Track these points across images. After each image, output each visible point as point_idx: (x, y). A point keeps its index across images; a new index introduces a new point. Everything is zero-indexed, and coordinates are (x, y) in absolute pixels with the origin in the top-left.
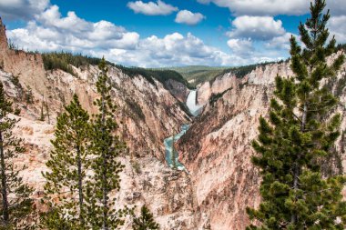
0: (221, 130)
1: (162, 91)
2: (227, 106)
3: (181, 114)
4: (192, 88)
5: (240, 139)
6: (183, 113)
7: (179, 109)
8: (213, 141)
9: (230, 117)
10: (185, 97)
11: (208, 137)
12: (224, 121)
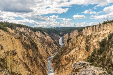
0: (69, 54)
1: (48, 37)
2: (73, 44)
3: (55, 47)
4: (61, 36)
5: (75, 58)
6: (57, 46)
7: (55, 45)
8: (66, 59)
9: (73, 48)
10: (58, 40)
11: (64, 57)
12: (71, 50)
